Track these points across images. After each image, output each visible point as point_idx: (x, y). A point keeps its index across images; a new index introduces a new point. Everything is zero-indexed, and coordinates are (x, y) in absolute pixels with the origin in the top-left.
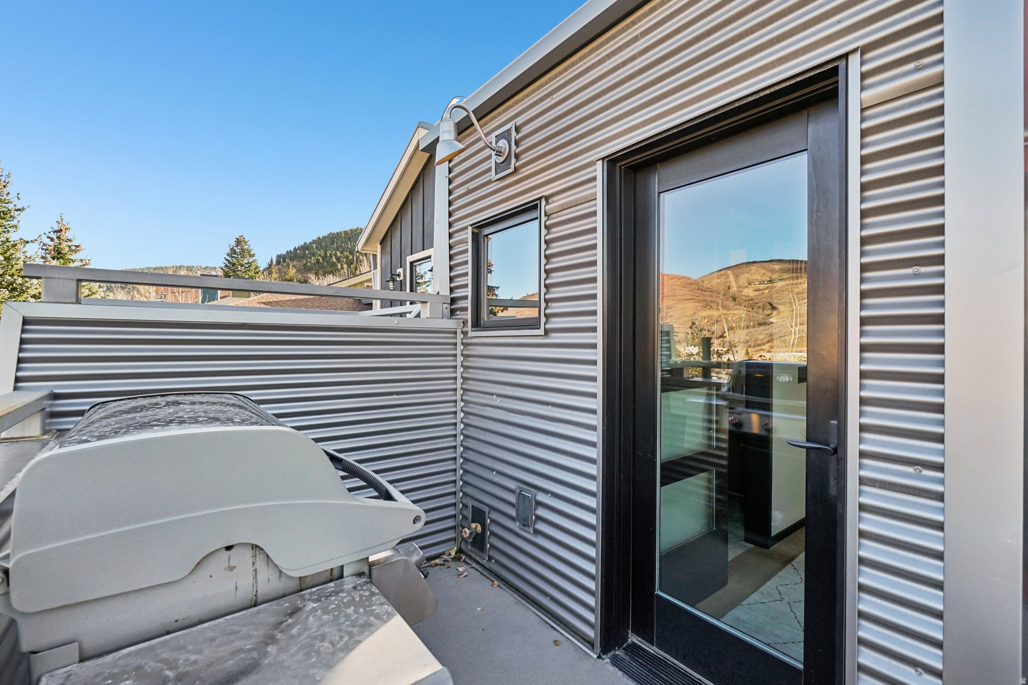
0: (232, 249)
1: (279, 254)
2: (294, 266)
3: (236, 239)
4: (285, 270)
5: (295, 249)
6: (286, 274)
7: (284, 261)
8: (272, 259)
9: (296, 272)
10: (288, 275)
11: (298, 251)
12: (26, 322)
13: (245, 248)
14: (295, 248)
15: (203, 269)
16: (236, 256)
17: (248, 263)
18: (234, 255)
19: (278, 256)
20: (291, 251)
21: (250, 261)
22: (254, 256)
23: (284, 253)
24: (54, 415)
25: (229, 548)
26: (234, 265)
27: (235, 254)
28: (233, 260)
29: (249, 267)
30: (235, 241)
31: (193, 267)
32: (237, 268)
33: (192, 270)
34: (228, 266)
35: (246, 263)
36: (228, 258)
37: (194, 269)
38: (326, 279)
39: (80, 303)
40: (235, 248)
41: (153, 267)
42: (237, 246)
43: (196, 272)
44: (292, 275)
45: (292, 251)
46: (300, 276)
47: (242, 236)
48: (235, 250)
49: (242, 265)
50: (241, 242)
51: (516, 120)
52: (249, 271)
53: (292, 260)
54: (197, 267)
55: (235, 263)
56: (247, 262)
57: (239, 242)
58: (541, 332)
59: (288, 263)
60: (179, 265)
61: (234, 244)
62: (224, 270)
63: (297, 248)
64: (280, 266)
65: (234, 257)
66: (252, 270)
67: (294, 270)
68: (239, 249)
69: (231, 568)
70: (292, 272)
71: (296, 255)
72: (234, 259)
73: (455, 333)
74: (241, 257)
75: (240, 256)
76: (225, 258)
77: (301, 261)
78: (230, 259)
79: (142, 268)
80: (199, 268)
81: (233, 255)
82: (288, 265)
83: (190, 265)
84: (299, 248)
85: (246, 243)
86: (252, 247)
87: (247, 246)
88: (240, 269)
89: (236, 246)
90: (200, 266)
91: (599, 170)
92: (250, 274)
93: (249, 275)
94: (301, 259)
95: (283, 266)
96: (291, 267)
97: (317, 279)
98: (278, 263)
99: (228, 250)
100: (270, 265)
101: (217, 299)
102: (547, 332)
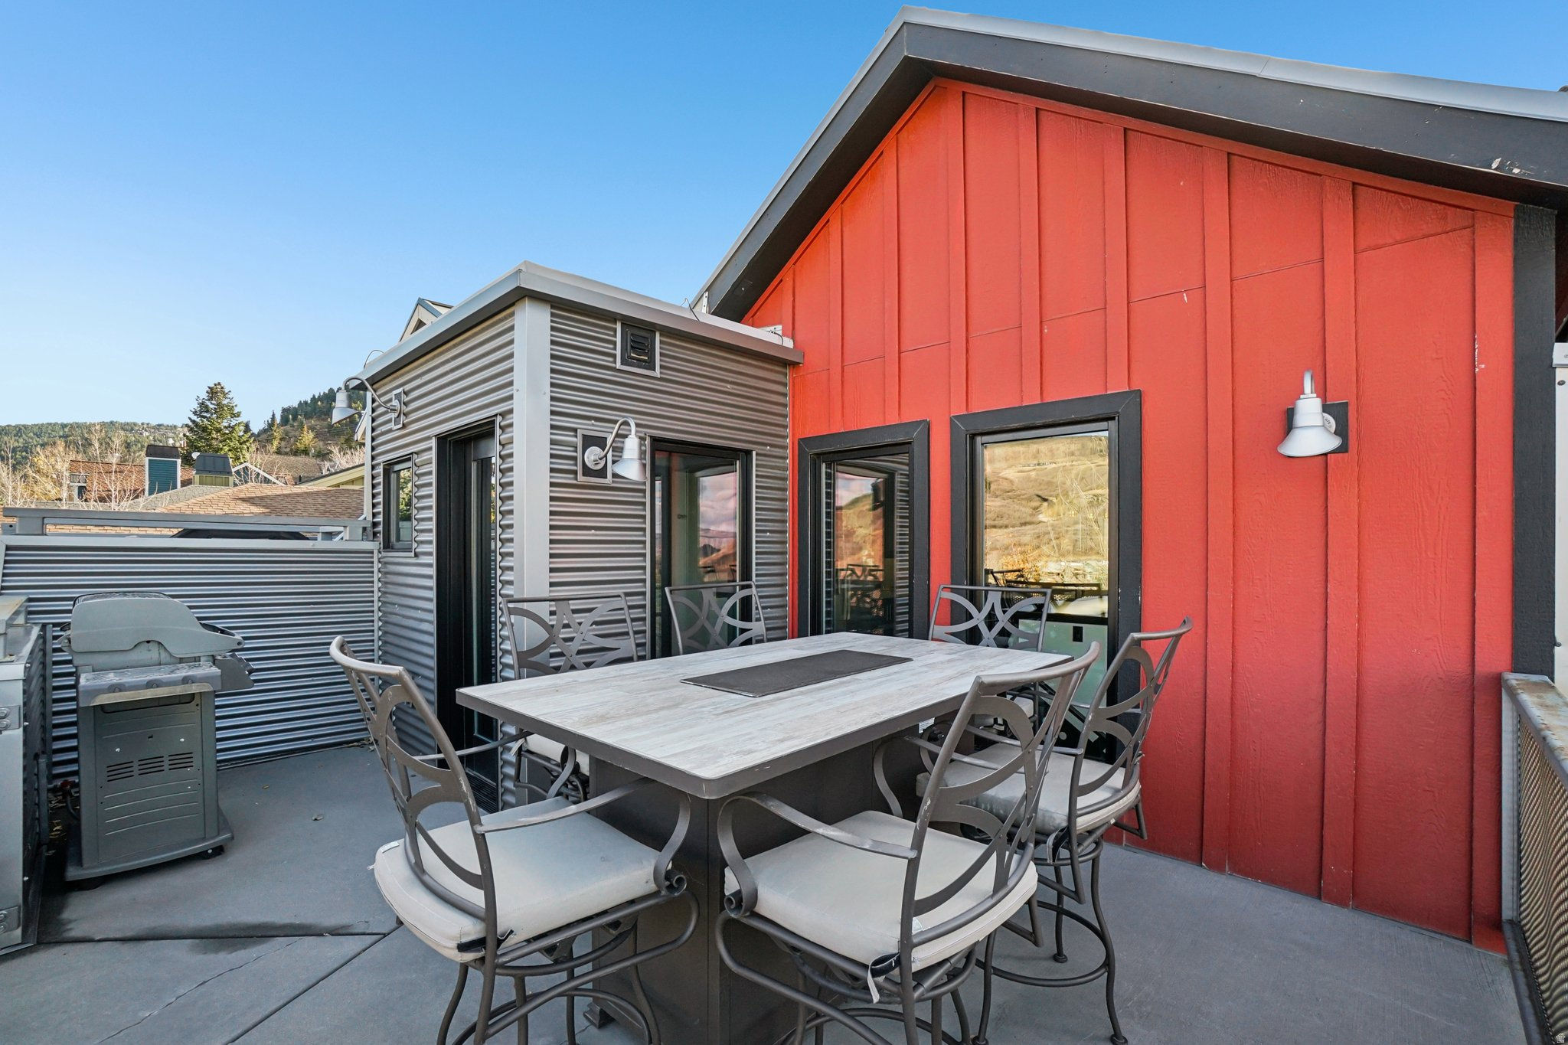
0: (202, 405)
1: (286, 406)
2: (312, 428)
3: (209, 388)
4: (297, 434)
5: (313, 399)
6: (297, 439)
7: (295, 418)
8: (273, 415)
9: (314, 438)
10: (301, 443)
11: (319, 403)
12: (8, 548)
13: (224, 402)
14: (314, 396)
15: (153, 428)
16: (208, 415)
17: (229, 426)
18: (205, 414)
19: (284, 410)
20: (306, 403)
21: (233, 424)
22: (238, 416)
23: (295, 404)
24: (31, 613)
25: (148, 642)
26: (204, 429)
27: (207, 411)
28: (203, 421)
29: (231, 432)
30: (207, 392)
31: (135, 424)
32: (210, 434)
33: (132, 429)
34: (196, 431)
35: (225, 427)
36: (194, 418)
37: (137, 428)
38: (357, 453)
39: (46, 535)
40: (208, 403)
41: (59, 422)
42: (211, 399)
43: (141, 434)
44: (307, 442)
45: (309, 402)
46: (321, 443)
47: (219, 384)
48: (207, 406)
49: (218, 430)
50: (217, 393)
51: (404, 387)
52: (230, 439)
53: (308, 416)
54: (142, 424)
55: (207, 428)
56: (227, 425)
57: (214, 392)
58: (412, 554)
59: (302, 423)
60: (109, 421)
61: (204, 395)
62: (187, 437)
63: (316, 397)
64: (288, 427)
65: (205, 417)
66: (235, 437)
67: (311, 435)
68: (214, 404)
69: (149, 650)
70: (308, 437)
71: (315, 409)
72: (205, 420)
73: (372, 553)
74: (217, 417)
75: (214, 416)
76: (190, 419)
77: (324, 420)
78: (198, 420)
79: (41, 423)
80: (145, 426)
81: (203, 414)
82: (301, 425)
83: (130, 420)
84: (320, 398)
85: (225, 394)
86: (236, 401)
87: (227, 400)
88: (214, 436)
89: (208, 400)
90: (148, 424)
91: (433, 443)
92: (232, 444)
93: (230, 446)
94: (323, 417)
95: (293, 426)
96: (305, 428)
97: (342, 453)
98: (285, 421)
99: (195, 406)
100: (271, 425)
101: (175, 487)
102: (416, 555)
